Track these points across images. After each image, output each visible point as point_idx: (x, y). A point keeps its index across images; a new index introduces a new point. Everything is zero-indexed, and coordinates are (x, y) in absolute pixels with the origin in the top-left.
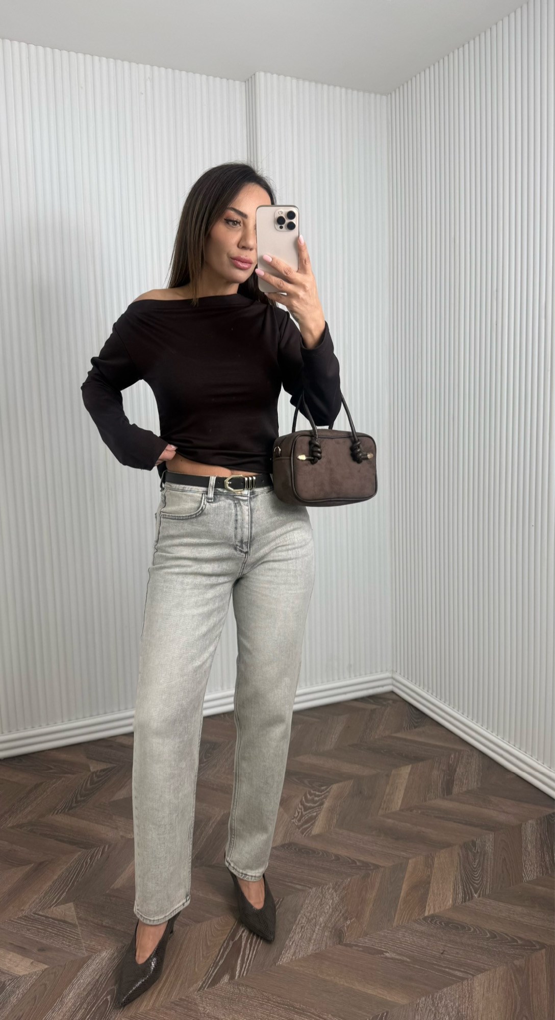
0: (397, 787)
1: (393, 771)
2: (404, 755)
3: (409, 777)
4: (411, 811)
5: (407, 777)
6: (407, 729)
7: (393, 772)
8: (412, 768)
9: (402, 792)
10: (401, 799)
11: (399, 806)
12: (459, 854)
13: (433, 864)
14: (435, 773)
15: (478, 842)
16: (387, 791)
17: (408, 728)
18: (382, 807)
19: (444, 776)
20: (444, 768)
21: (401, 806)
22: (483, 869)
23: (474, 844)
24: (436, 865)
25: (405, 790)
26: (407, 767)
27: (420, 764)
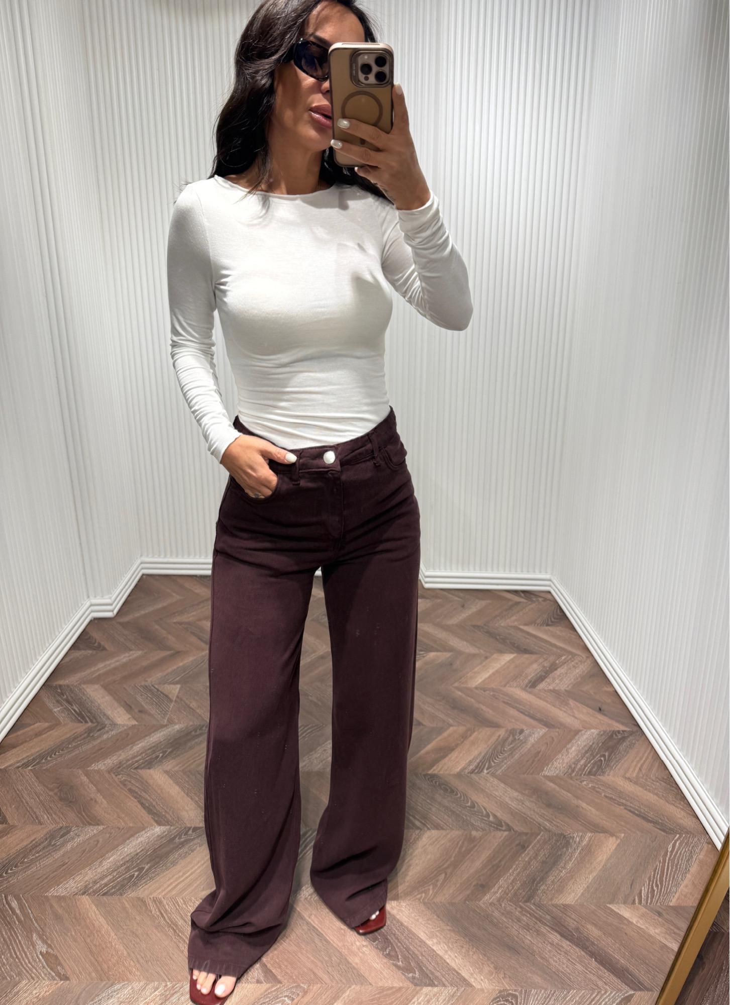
0: (487, 669)
3: (506, 664)
4: (484, 691)
5: (502, 664)
6: (537, 625)
7: (494, 656)
8: (514, 657)
10: (485, 678)
11: (477, 684)
12: (500, 736)
13: (470, 737)
14: (535, 666)
15: (527, 732)
16: (476, 669)
17: (540, 625)
18: (461, 680)
19: (540, 672)
20: (546, 665)
21: (479, 684)
22: (512, 753)
23: (522, 731)
25: (493, 673)
26: (510, 655)
27: (525, 656)
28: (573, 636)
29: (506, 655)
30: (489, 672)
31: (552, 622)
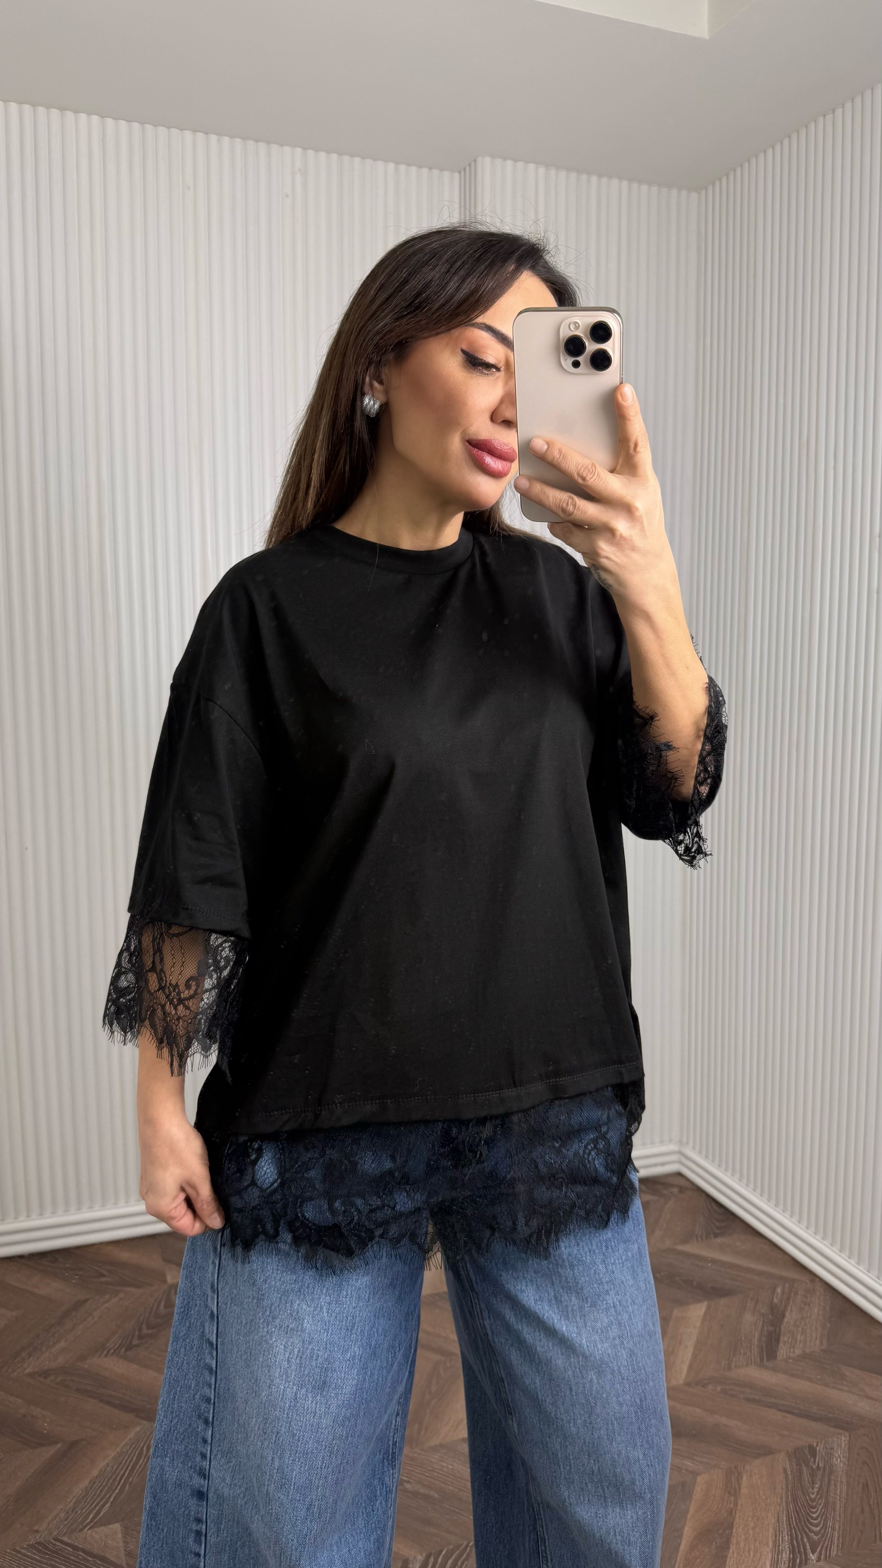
2: (695, 1284)
4: (704, 1386)
5: (698, 1324)
6: (702, 1239)
7: (676, 1313)
8: (708, 1308)
9: (691, 1350)
11: (685, 1376)
12: (784, 1470)
13: (740, 1489)
14: (748, 1318)
15: (820, 1449)
17: (704, 1237)
19: (763, 1326)
20: (763, 1311)
22: (827, 1502)
23: (813, 1451)
24: (744, 1491)
25: (695, 1347)
27: (723, 1301)
29: (693, 1306)
30: (686, 1347)
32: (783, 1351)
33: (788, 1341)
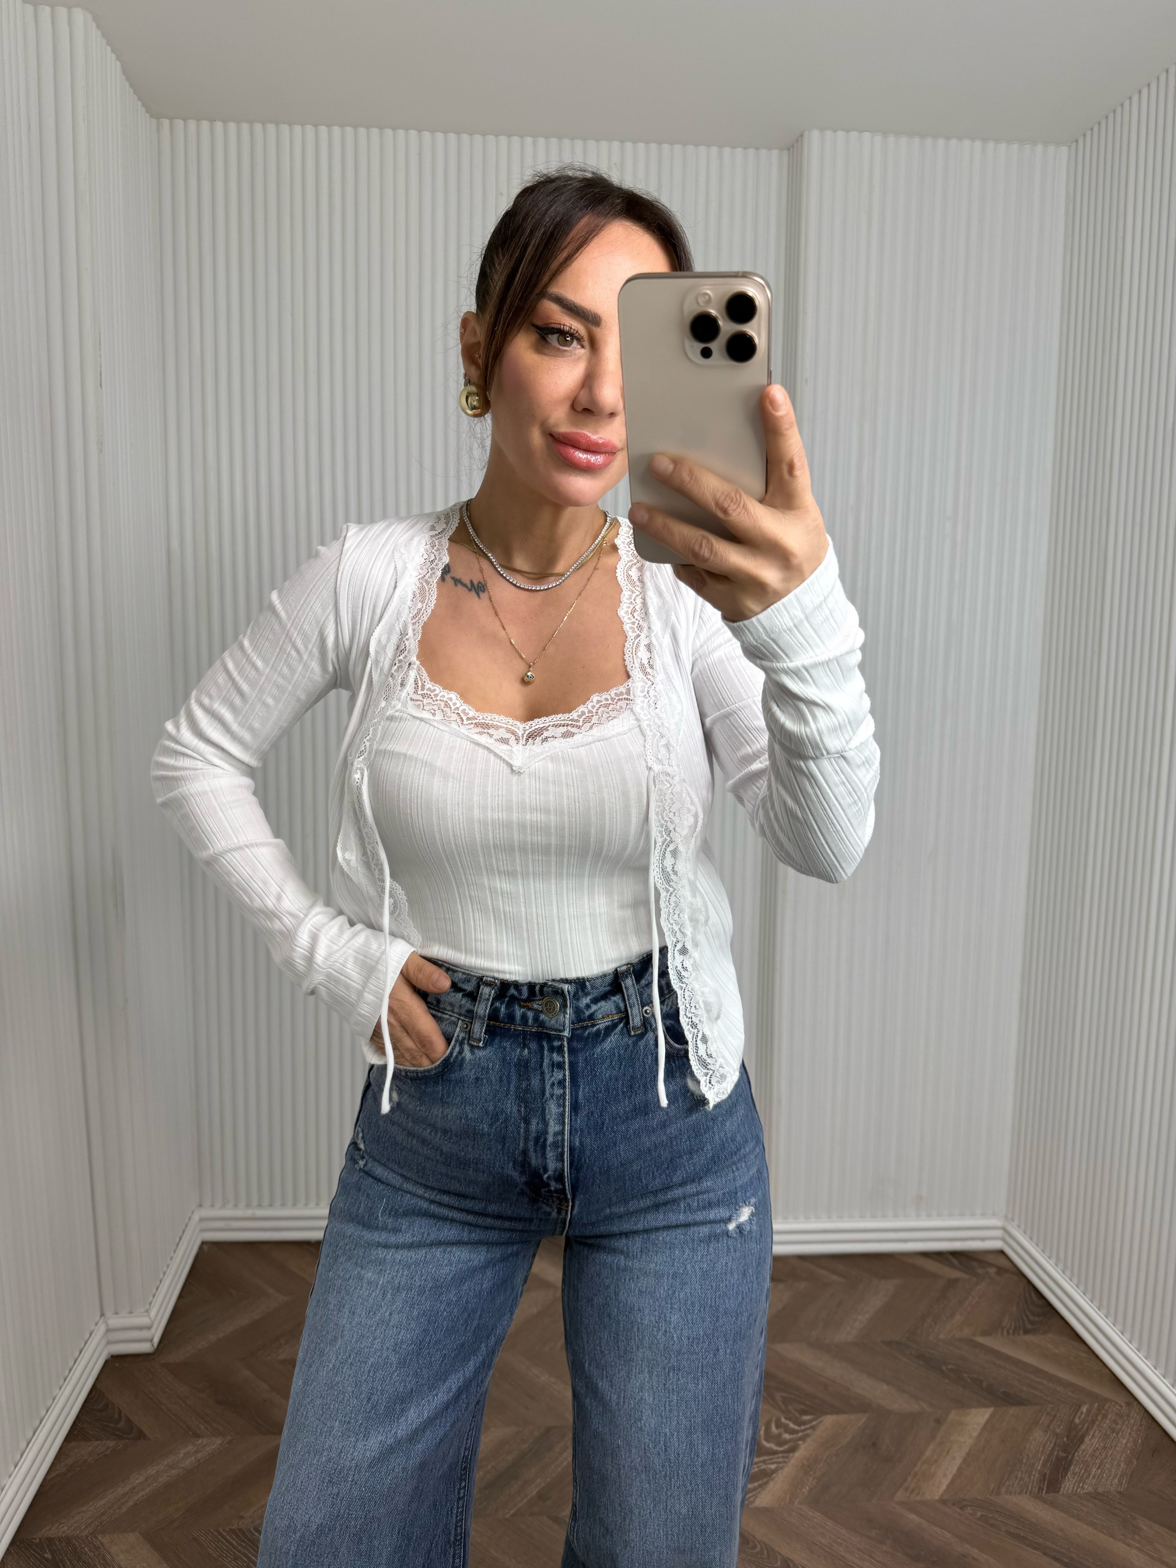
0: (948, 1452)
1: (953, 1412)
2: (984, 1384)
3: (980, 1434)
4: (963, 1508)
5: (975, 1434)
6: (1008, 1333)
7: (953, 1415)
8: (992, 1416)
9: (958, 1462)
10: (950, 1477)
11: (941, 1491)
14: (1038, 1435)
16: (927, 1451)
17: (1011, 1331)
18: (906, 1485)
19: (1053, 1449)
20: (1058, 1431)
21: (944, 1491)
25: (965, 1460)
26: (983, 1410)
27: (1013, 1410)
28: (1083, 1355)
29: (973, 1411)
30: (954, 1458)
31: (1031, 1323)
32: (1068, 1484)
33: (1079, 1473)
